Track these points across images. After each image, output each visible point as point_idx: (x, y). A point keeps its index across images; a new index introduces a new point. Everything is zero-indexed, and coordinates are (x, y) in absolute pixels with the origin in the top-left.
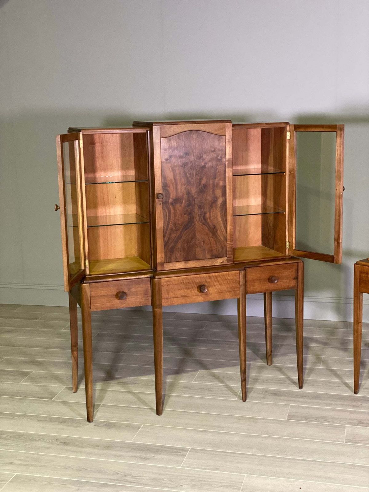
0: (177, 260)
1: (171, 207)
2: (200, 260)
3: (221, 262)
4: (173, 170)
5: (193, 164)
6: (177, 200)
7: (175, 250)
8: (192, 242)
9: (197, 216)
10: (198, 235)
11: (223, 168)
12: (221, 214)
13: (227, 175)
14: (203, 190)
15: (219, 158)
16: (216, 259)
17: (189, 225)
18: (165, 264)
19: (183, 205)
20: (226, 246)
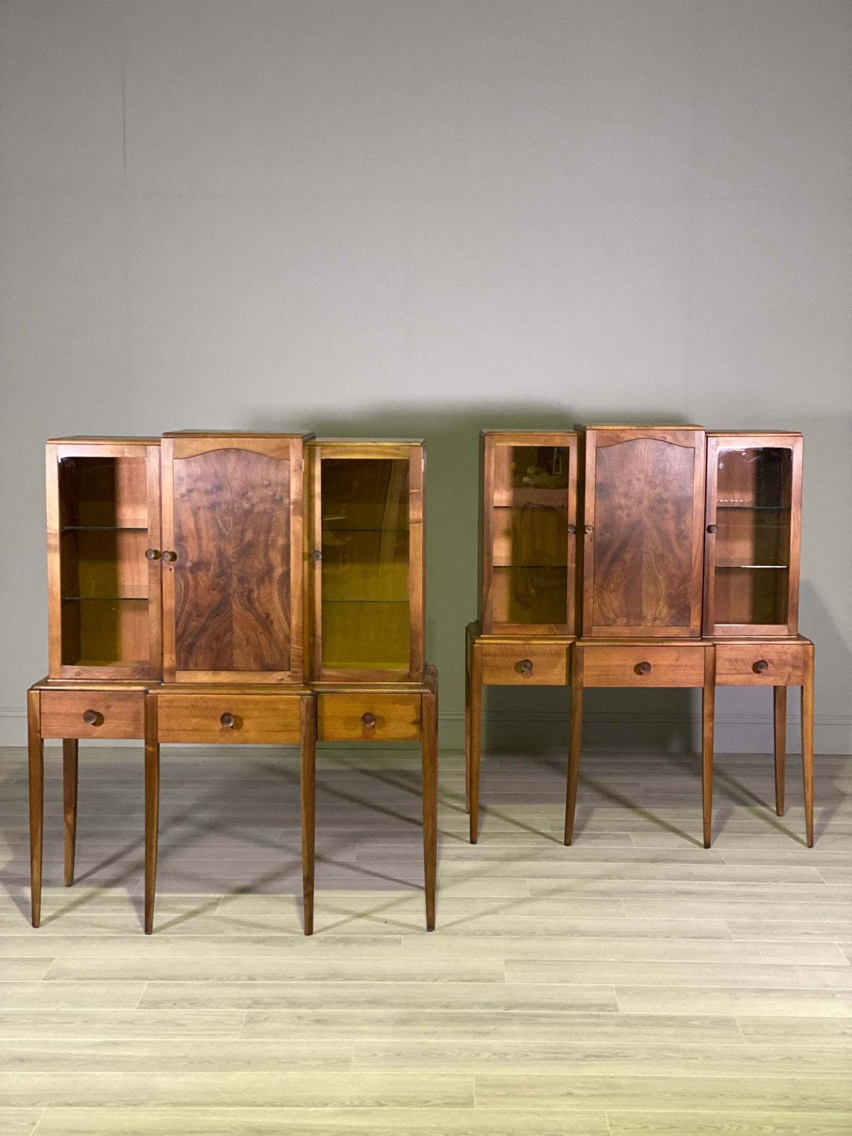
0: (199, 667)
1: (190, 576)
2: (242, 672)
3: (280, 678)
4: (195, 513)
5: (231, 505)
6: (198, 566)
7: (195, 649)
8: (226, 639)
9: (236, 595)
10: (236, 628)
11: (285, 515)
12: (278, 594)
13: (292, 529)
14: (246, 551)
15: (277, 497)
16: (270, 673)
17: (221, 609)
18: (177, 672)
19: (210, 574)
20: (289, 652)
